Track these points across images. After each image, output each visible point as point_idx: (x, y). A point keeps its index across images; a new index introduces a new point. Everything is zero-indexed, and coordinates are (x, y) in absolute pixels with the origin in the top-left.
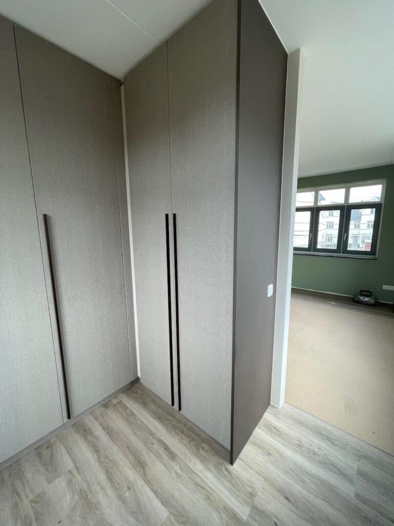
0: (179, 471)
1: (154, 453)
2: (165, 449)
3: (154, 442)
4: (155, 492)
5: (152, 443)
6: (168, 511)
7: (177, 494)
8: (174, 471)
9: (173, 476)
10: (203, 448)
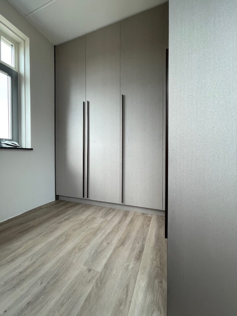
0: (130, 267)
1: (133, 246)
2: (140, 252)
3: (140, 242)
4: (110, 258)
5: (138, 243)
6: (102, 271)
7: (114, 272)
8: (128, 263)
9: (125, 265)
10: (161, 282)
